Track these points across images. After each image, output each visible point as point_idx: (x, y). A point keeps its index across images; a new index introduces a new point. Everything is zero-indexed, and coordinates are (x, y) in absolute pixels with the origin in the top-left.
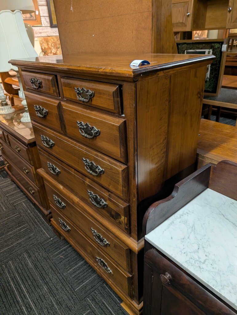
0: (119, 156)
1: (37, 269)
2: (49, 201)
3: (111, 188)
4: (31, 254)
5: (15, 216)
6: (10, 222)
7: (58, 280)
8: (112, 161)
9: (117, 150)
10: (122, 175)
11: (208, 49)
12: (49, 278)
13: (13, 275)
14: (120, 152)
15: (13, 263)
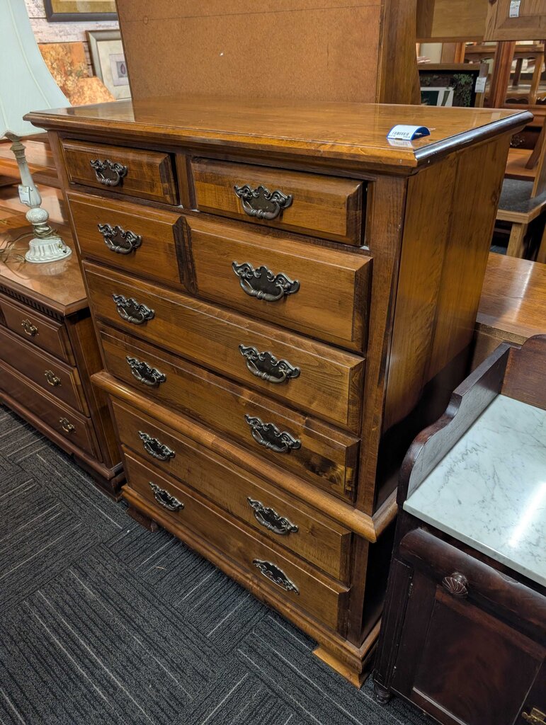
0: (349, 337)
1: (107, 600)
2: (123, 446)
3: (315, 407)
4: (87, 568)
5: (26, 487)
6: (17, 501)
7: (164, 619)
8: (326, 348)
9: (344, 326)
10: (351, 377)
11: (443, 86)
12: (142, 616)
13: (55, 620)
14: (351, 328)
15: (47, 594)
